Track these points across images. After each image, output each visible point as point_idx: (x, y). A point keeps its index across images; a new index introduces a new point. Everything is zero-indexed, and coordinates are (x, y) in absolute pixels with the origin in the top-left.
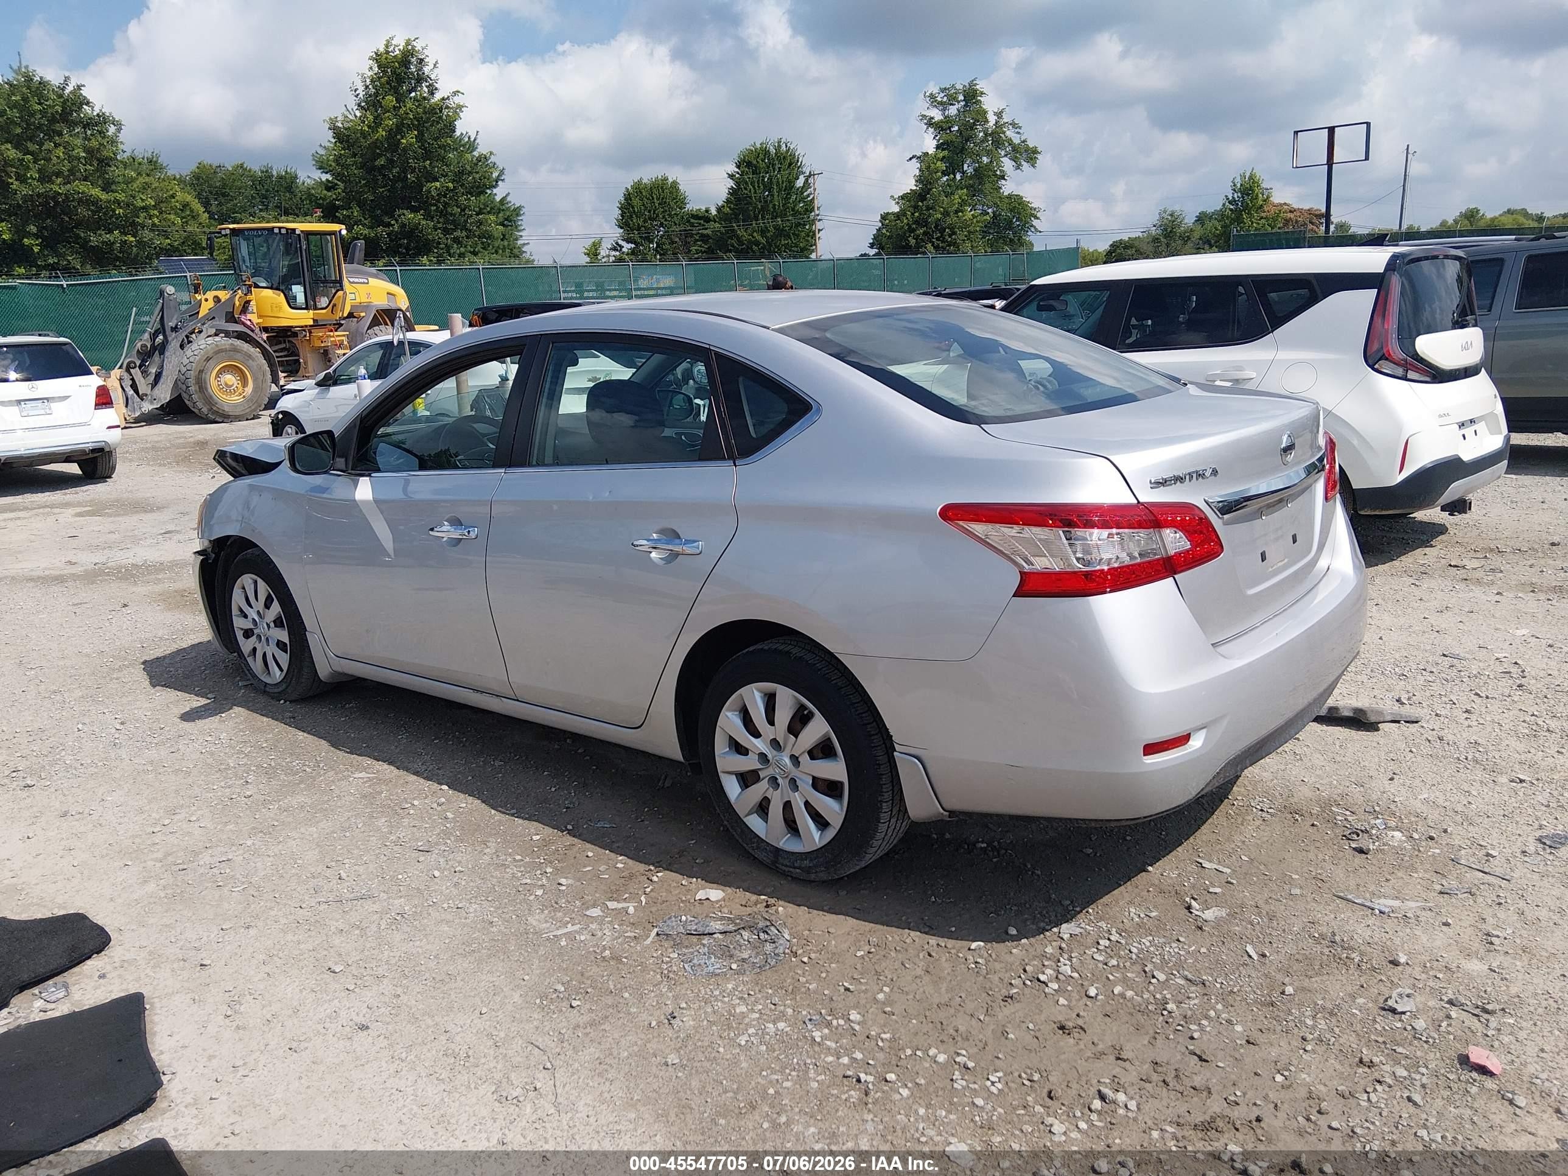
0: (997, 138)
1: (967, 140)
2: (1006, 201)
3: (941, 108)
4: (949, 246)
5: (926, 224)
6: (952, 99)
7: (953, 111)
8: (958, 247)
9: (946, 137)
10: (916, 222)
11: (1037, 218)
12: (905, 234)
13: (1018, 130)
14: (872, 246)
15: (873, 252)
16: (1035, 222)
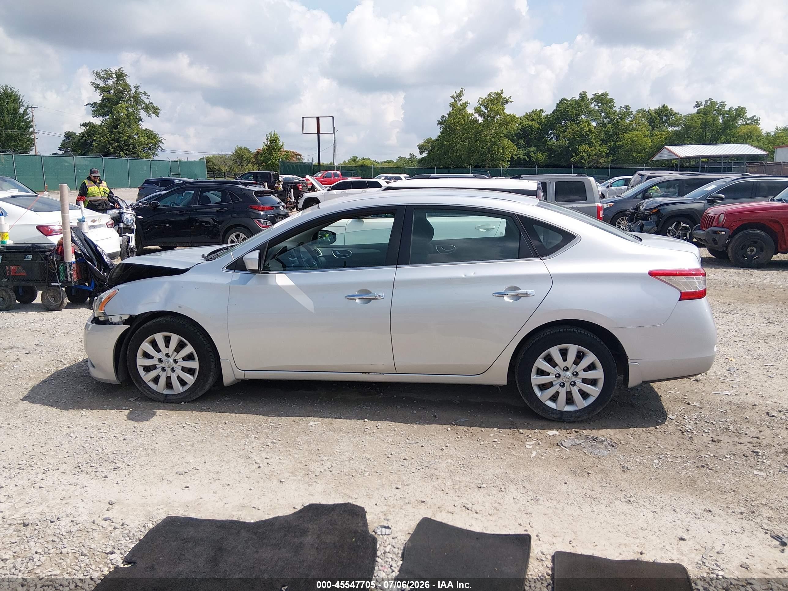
0: (136, 100)
1: (120, 98)
2: (144, 132)
3: (103, 80)
4: (133, 154)
5: (118, 141)
6: (109, 76)
7: (110, 82)
8: (138, 155)
9: (106, 95)
10: (113, 140)
11: (162, 142)
12: (107, 146)
13: (148, 97)
14: (60, 149)
15: (61, 152)
16: (161, 145)
